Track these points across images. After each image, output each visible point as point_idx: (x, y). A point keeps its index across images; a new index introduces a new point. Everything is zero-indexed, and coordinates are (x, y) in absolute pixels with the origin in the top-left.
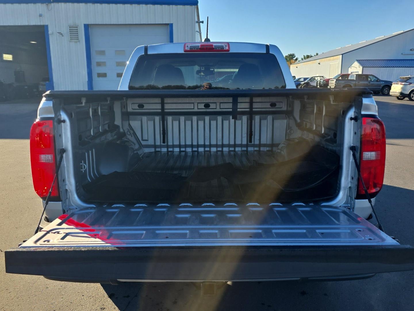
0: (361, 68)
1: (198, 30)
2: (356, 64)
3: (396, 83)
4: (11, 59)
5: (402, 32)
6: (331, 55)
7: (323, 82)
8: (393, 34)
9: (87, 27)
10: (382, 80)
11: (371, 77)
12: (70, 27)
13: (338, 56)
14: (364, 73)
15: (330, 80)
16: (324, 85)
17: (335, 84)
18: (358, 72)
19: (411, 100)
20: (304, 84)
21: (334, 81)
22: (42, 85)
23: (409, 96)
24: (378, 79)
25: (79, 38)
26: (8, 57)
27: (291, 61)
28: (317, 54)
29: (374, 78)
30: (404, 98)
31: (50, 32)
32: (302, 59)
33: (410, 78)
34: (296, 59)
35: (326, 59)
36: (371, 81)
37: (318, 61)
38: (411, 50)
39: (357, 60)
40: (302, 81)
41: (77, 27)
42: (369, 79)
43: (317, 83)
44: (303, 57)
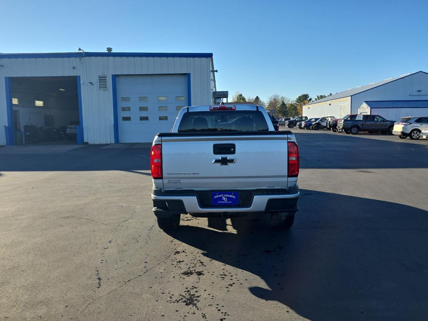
0: (369, 108)
1: (213, 79)
2: (365, 105)
3: (397, 123)
4: (42, 105)
5: (409, 74)
6: (342, 96)
7: (332, 122)
8: (401, 76)
9: (115, 77)
10: (388, 121)
11: (378, 117)
12: (99, 77)
13: (348, 97)
14: (372, 114)
15: (339, 120)
16: (334, 125)
17: (343, 124)
18: (367, 113)
19: (412, 138)
20: (315, 124)
21: (342, 121)
22: (70, 128)
23: (410, 135)
24: (384, 119)
25: (107, 87)
26: (39, 103)
27: (305, 101)
28: (331, 94)
29: (381, 119)
30: (406, 137)
31: (82, 82)
32: (316, 99)
33: (410, 119)
34: (310, 100)
35: (336, 100)
36: (378, 121)
37: (329, 102)
38: (418, 91)
39: (365, 102)
40: (313, 122)
41: (106, 77)
42: (376, 120)
43: (327, 124)
44: (317, 98)
